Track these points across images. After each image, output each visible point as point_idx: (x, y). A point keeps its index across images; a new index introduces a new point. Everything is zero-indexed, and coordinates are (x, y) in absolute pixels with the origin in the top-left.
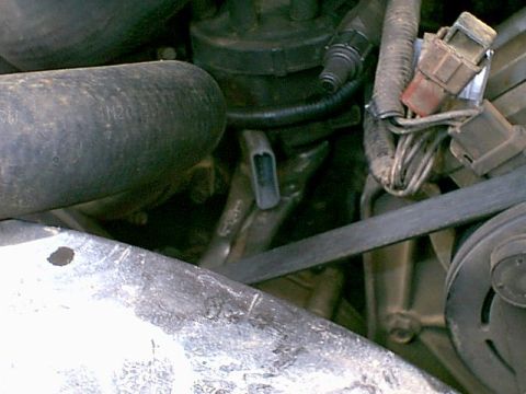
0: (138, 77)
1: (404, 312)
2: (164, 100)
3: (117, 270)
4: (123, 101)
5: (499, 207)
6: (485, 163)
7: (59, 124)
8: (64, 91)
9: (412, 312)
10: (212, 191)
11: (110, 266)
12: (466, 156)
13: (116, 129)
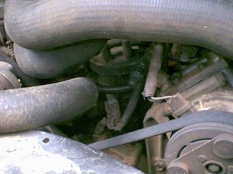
0: (69, 87)
2: (77, 94)
3: (62, 145)
4: (64, 95)
6: (178, 112)
7: (46, 103)
8: (47, 93)
11: (60, 144)
12: (173, 110)
13: (62, 104)
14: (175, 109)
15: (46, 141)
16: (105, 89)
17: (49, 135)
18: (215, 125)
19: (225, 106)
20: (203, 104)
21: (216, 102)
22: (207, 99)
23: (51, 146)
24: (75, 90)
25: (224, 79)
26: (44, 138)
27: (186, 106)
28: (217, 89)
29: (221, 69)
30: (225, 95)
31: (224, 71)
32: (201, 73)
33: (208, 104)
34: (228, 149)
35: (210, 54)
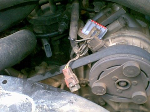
0: (16, 39)
1: (84, 79)
2: (22, 43)
3: (17, 84)
4: (13, 45)
5: (99, 59)
9: (86, 79)
10: (35, 53)
11: (15, 83)
12: (91, 47)
13: (12, 53)
14: (93, 47)
15: (5, 82)
16: (41, 36)
17: (6, 77)
18: (123, 56)
19: (127, 41)
20: (112, 40)
21: (121, 38)
22: (114, 37)
23: (9, 86)
24: (21, 41)
25: (125, 22)
26: (3, 81)
27: (101, 43)
28: (120, 30)
29: (121, 15)
30: (126, 34)
31: (123, 16)
32: (107, 19)
33: (115, 40)
34: (132, 71)
35: (113, 5)
